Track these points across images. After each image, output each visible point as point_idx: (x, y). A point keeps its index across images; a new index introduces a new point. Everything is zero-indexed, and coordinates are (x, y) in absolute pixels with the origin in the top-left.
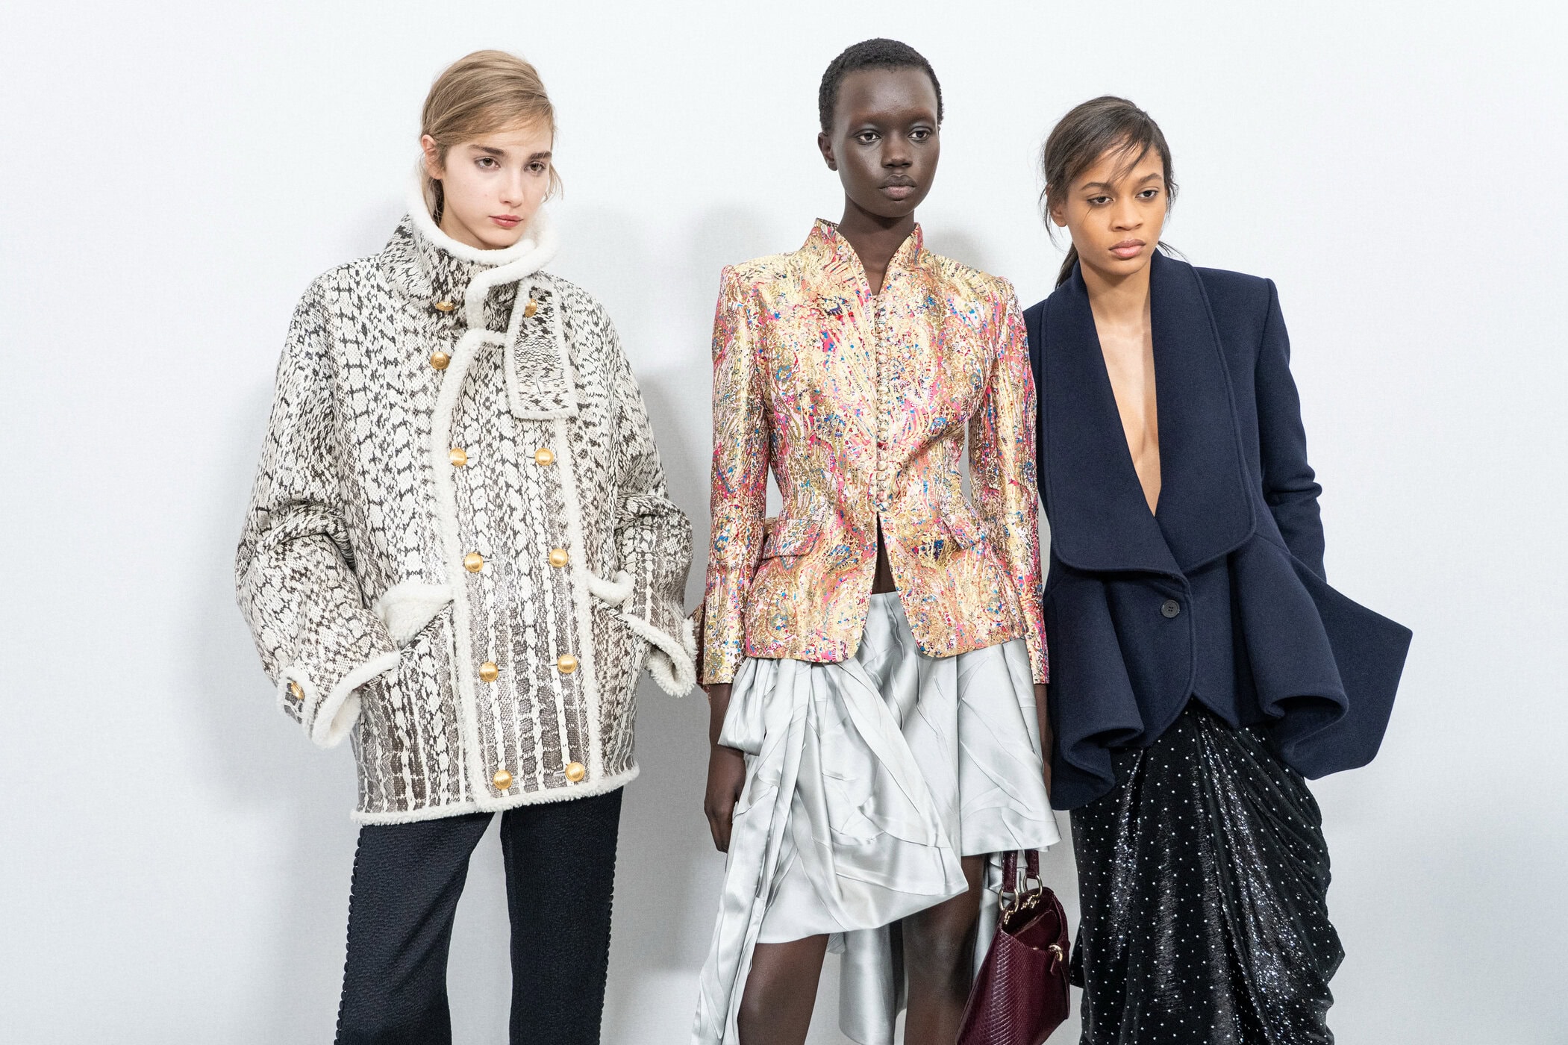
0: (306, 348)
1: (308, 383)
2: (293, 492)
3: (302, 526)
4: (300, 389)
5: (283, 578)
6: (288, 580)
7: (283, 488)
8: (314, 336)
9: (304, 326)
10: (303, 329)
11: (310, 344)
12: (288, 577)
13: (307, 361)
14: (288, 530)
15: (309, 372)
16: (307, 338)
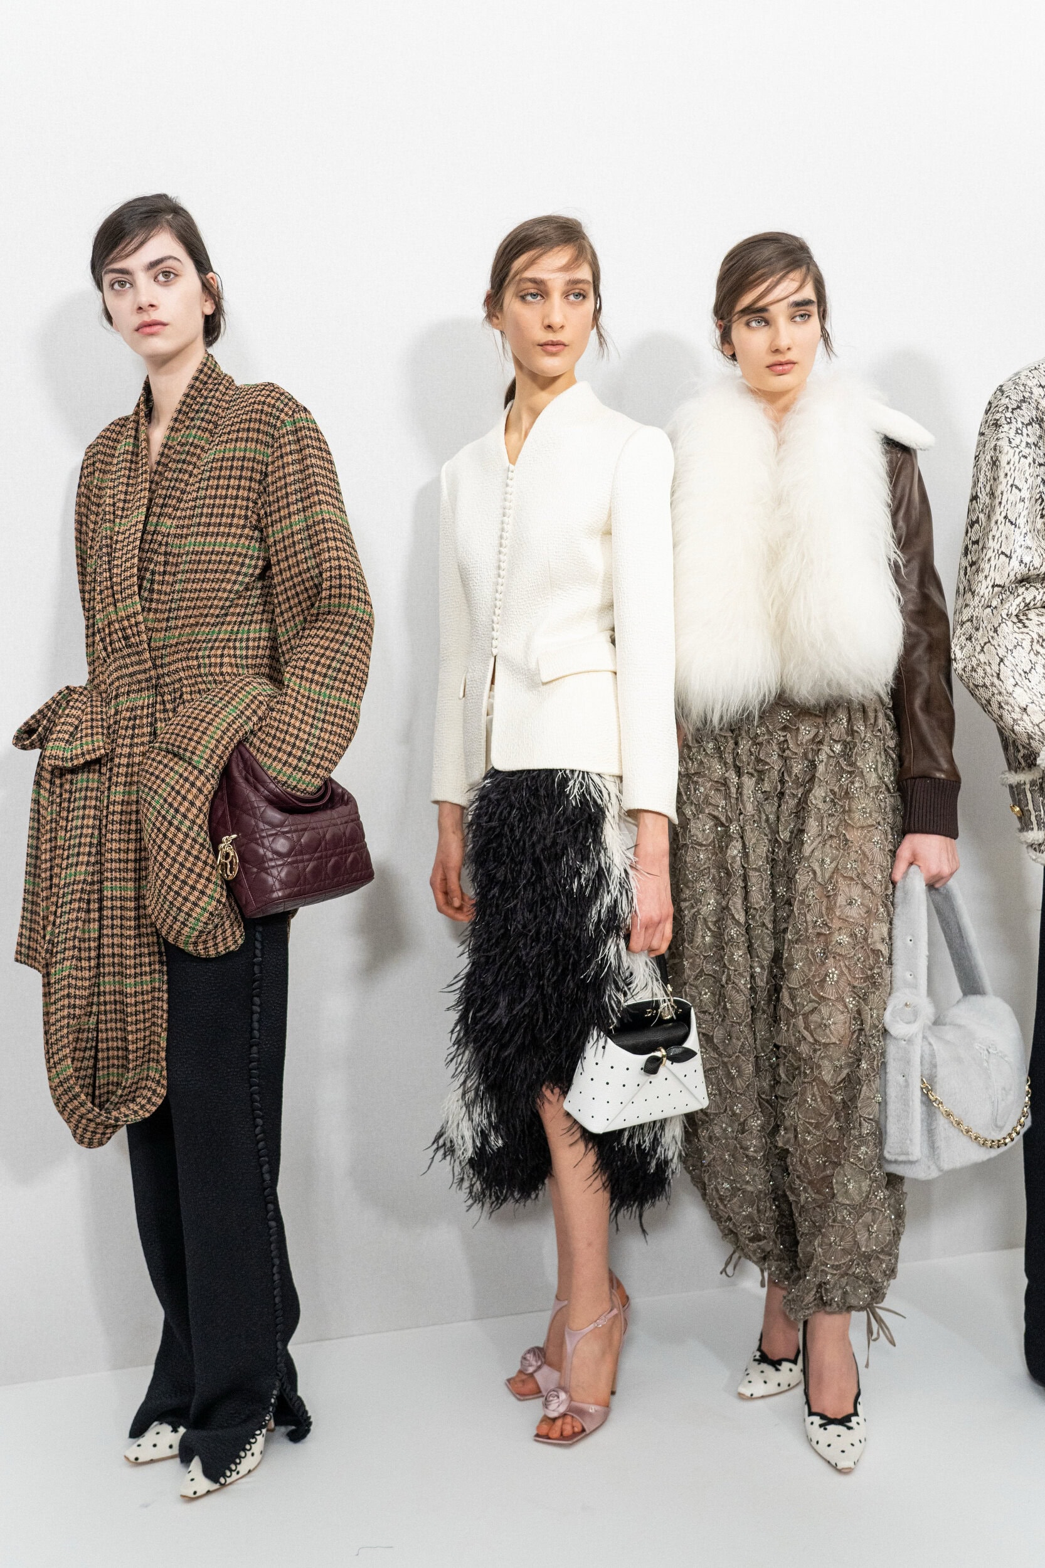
0: (1025, 439)
1: (1032, 470)
2: (1032, 568)
3: (1039, 598)
4: (1027, 475)
5: (1032, 642)
6: (1035, 643)
7: (1023, 565)
8: (1029, 427)
9: (1019, 420)
10: (1019, 422)
11: (1028, 435)
12: (1035, 641)
13: (1027, 451)
14: (1027, 601)
15: (1030, 459)
16: (1024, 430)
